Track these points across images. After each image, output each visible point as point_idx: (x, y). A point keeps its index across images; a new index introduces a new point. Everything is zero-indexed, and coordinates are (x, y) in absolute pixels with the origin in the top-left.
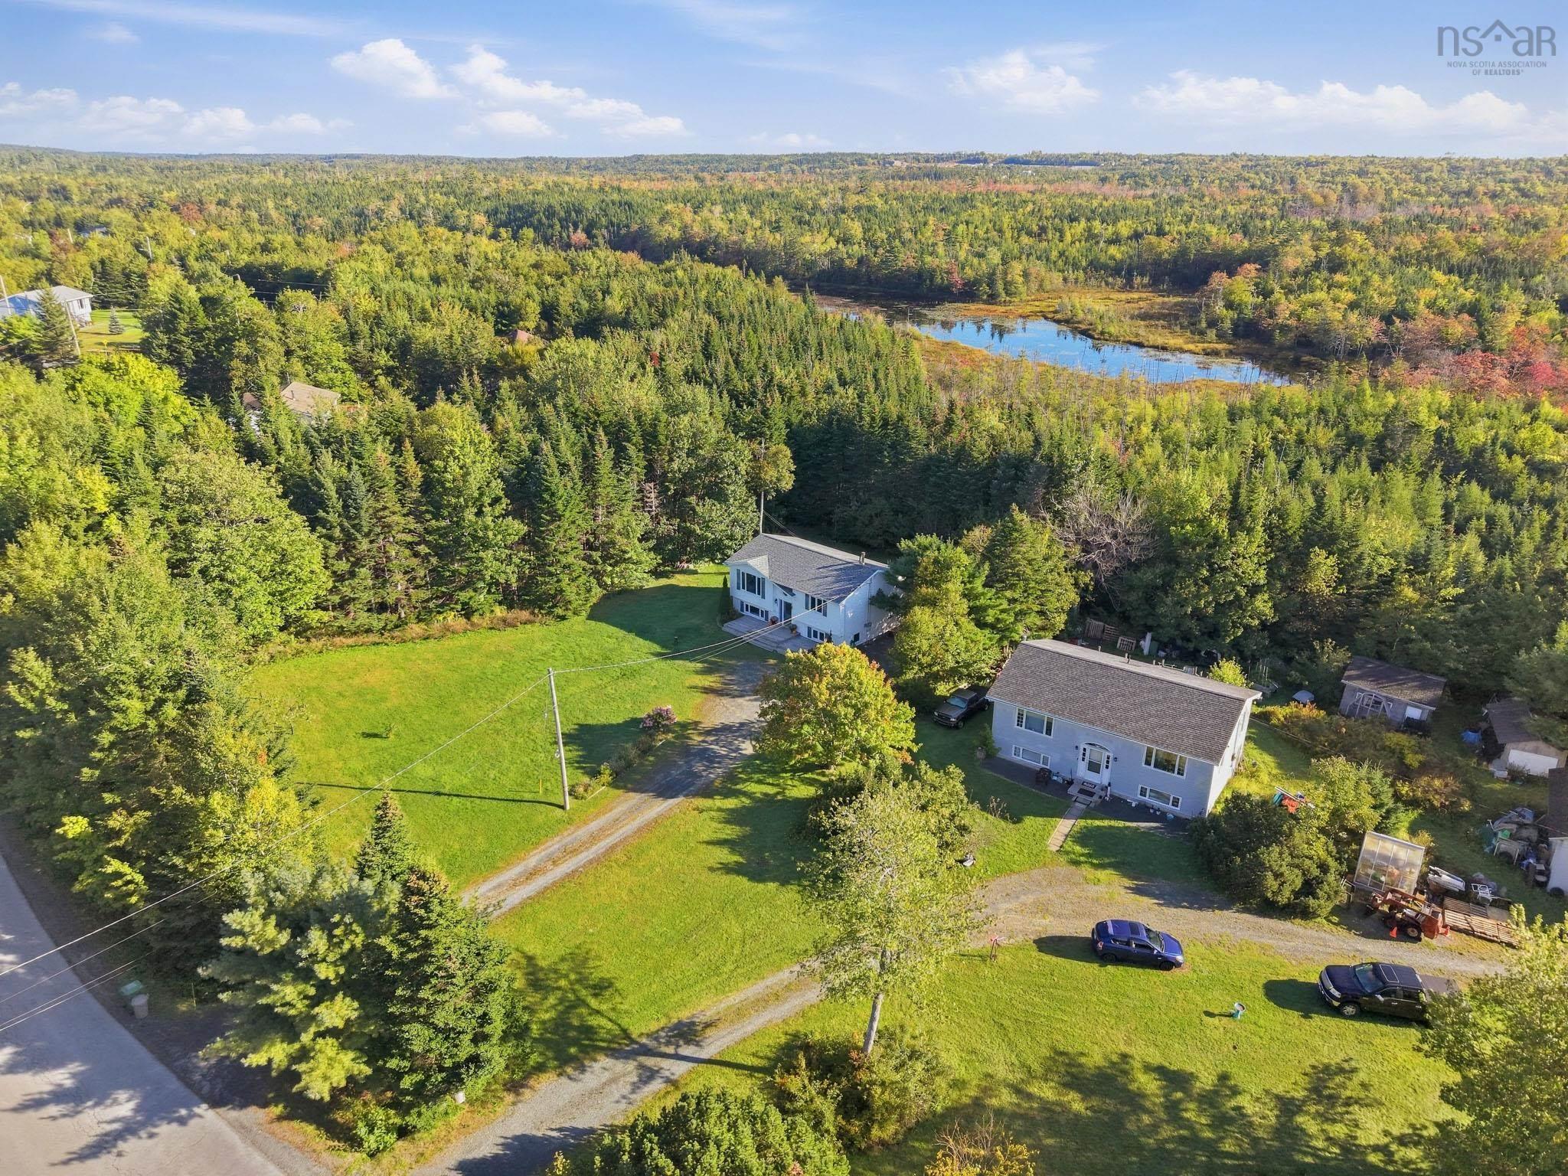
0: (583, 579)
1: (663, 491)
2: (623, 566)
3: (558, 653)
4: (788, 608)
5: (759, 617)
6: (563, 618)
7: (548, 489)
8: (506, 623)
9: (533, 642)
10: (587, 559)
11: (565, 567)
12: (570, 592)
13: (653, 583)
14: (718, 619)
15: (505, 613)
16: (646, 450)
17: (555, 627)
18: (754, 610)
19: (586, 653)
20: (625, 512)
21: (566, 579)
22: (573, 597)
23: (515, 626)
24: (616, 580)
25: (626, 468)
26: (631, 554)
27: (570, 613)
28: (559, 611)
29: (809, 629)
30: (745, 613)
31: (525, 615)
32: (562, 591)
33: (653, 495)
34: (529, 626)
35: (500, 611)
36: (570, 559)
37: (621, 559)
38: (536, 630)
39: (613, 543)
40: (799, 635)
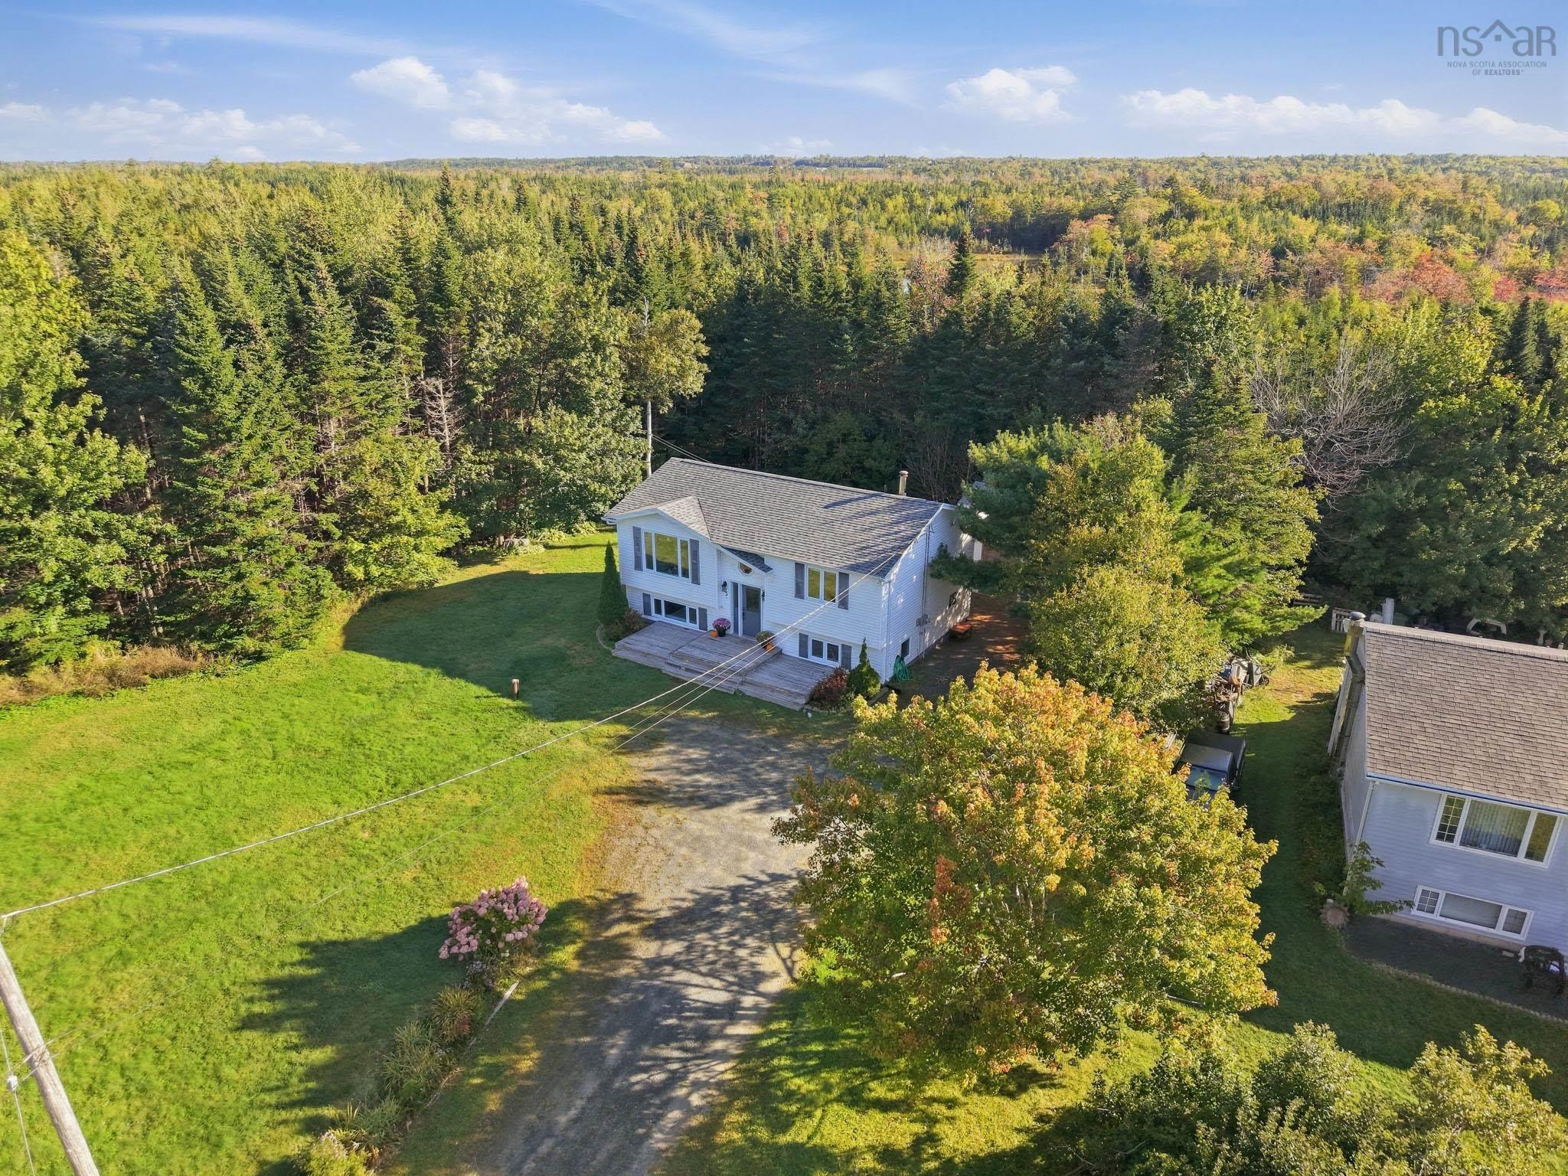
0: (299, 570)
1: (462, 396)
2: (387, 540)
3: (232, 743)
4: (753, 599)
5: (687, 624)
6: (259, 657)
7: (193, 370)
8: (114, 678)
9: (176, 717)
10: (310, 529)
11: (250, 544)
12: (270, 599)
13: (454, 575)
14: (599, 633)
15: (116, 657)
16: (425, 316)
17: (236, 676)
18: (674, 609)
19: (304, 735)
20: (387, 435)
21: (256, 574)
22: (277, 610)
23: (138, 684)
24: (375, 571)
25: (383, 346)
26: (405, 515)
27: (271, 647)
28: (250, 644)
29: (803, 639)
30: (654, 617)
31: (167, 656)
32: (248, 598)
33: (443, 403)
34: (173, 683)
35: (101, 653)
36: (264, 527)
37: (382, 527)
38: (190, 690)
39: (364, 495)
40: (779, 654)
